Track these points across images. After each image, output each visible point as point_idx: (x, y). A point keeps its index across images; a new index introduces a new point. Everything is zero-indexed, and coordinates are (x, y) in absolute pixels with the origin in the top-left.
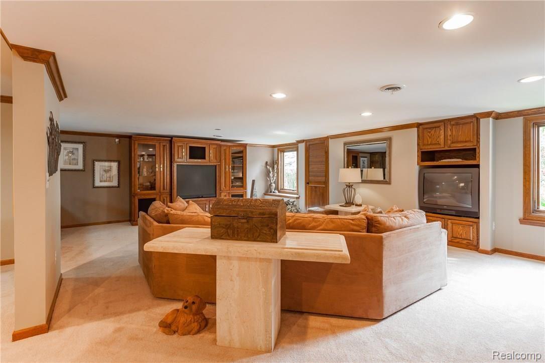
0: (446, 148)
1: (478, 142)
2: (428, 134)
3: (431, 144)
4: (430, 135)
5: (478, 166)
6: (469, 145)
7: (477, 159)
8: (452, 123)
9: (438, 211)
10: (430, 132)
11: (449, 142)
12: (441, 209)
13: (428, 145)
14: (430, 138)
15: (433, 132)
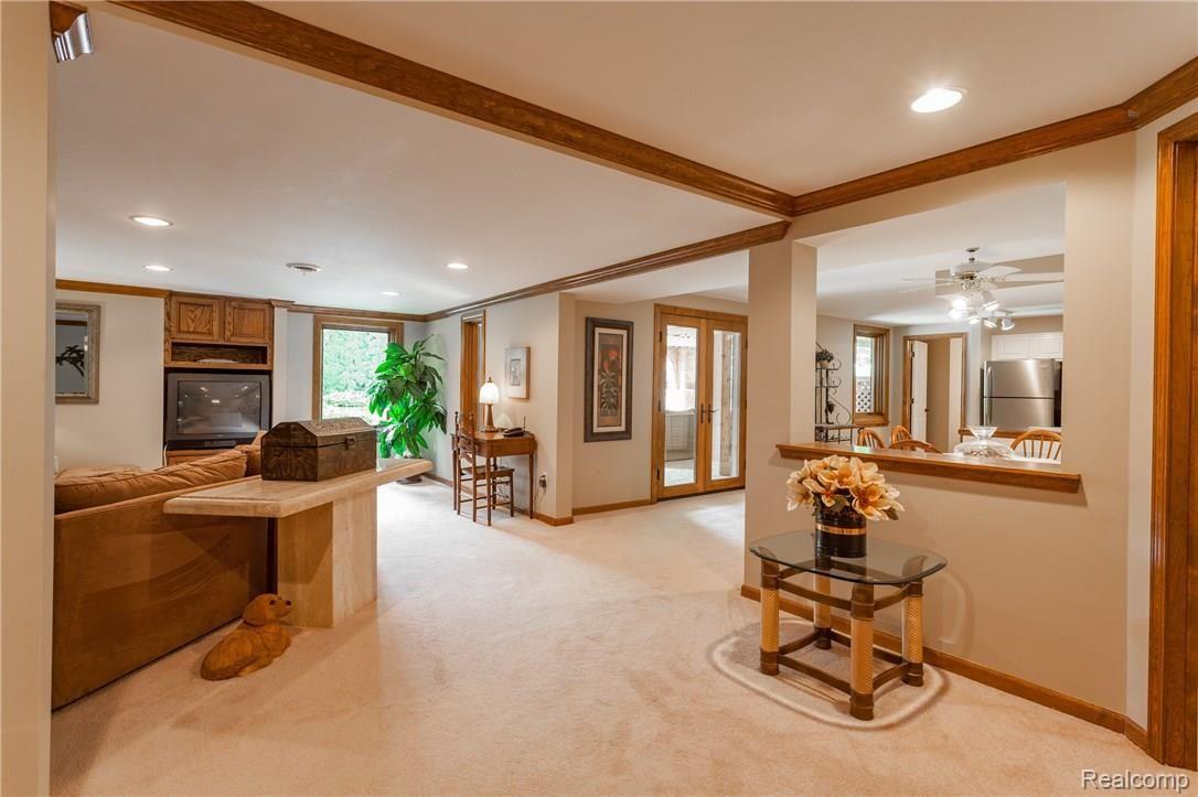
0: (221, 342)
1: (272, 339)
2: (190, 313)
3: (193, 332)
4: (192, 316)
5: (269, 373)
6: (258, 342)
7: (269, 363)
8: (233, 304)
9: (207, 444)
10: (193, 312)
11: (228, 333)
12: (212, 440)
13: (188, 332)
14: (193, 321)
15: (198, 312)
